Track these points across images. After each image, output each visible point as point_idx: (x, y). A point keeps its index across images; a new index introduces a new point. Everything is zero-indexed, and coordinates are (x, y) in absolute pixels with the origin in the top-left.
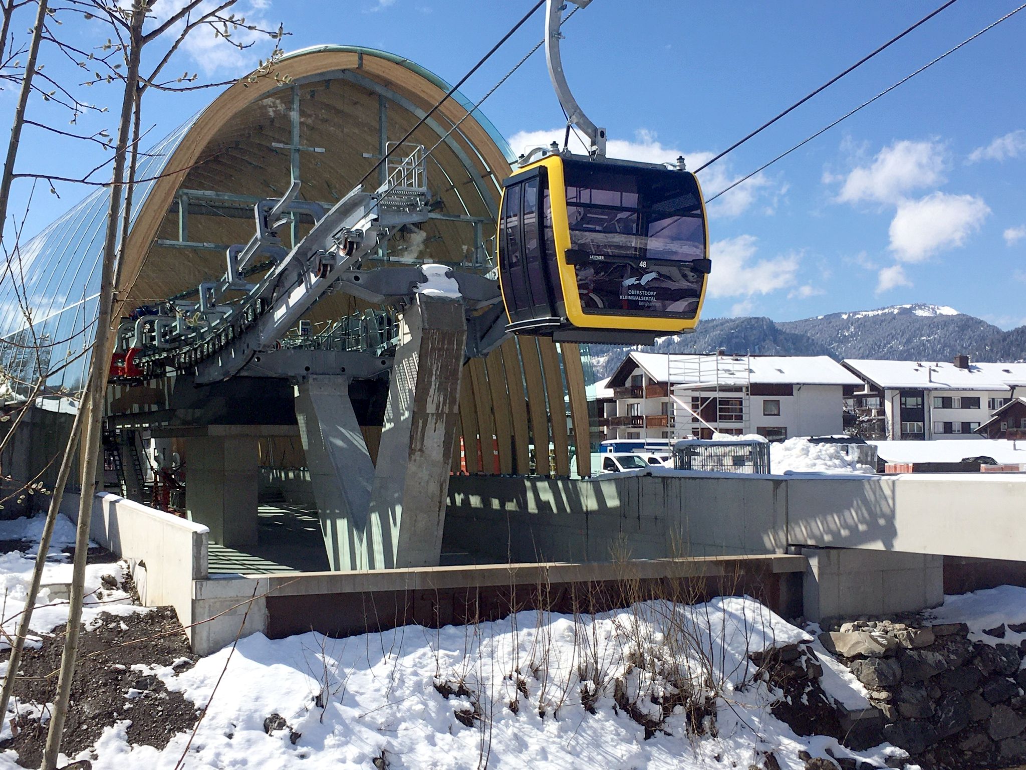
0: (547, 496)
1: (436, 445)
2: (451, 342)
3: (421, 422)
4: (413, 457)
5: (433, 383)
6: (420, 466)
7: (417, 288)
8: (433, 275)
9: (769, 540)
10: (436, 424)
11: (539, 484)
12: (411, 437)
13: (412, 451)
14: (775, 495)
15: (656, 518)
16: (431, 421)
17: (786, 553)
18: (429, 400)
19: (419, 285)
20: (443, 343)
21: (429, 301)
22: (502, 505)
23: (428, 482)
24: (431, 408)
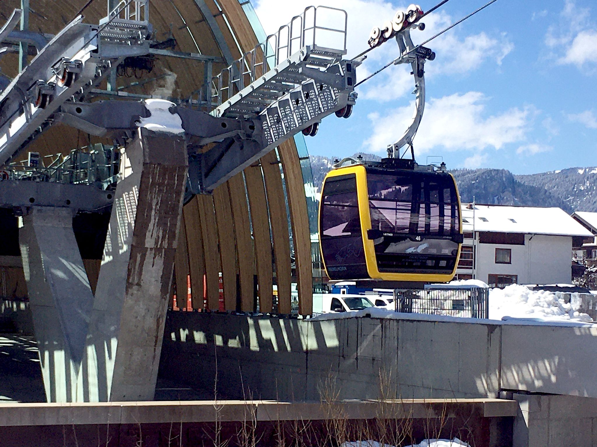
0: (269, 334)
1: (153, 280)
2: (172, 178)
3: (139, 256)
4: (130, 291)
5: (153, 218)
6: (137, 301)
7: (140, 122)
8: (156, 110)
9: (481, 384)
10: (154, 258)
11: (261, 322)
12: (129, 271)
13: (129, 285)
14: (489, 340)
15: (373, 360)
16: (149, 255)
17: (498, 397)
18: (148, 234)
19: (141, 119)
20: (164, 179)
21: (150, 135)
22: (225, 342)
23: (144, 316)
24: (149, 243)
